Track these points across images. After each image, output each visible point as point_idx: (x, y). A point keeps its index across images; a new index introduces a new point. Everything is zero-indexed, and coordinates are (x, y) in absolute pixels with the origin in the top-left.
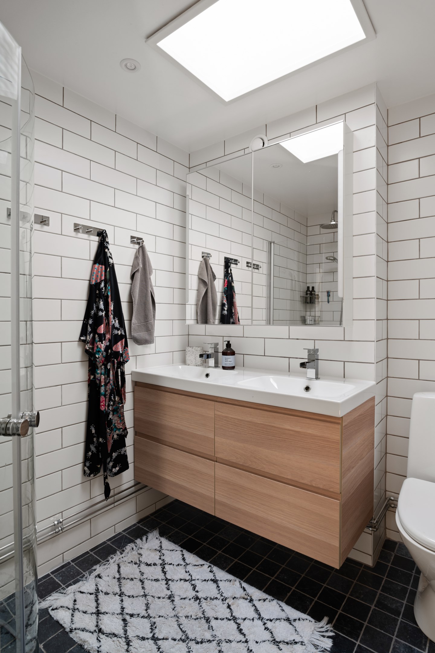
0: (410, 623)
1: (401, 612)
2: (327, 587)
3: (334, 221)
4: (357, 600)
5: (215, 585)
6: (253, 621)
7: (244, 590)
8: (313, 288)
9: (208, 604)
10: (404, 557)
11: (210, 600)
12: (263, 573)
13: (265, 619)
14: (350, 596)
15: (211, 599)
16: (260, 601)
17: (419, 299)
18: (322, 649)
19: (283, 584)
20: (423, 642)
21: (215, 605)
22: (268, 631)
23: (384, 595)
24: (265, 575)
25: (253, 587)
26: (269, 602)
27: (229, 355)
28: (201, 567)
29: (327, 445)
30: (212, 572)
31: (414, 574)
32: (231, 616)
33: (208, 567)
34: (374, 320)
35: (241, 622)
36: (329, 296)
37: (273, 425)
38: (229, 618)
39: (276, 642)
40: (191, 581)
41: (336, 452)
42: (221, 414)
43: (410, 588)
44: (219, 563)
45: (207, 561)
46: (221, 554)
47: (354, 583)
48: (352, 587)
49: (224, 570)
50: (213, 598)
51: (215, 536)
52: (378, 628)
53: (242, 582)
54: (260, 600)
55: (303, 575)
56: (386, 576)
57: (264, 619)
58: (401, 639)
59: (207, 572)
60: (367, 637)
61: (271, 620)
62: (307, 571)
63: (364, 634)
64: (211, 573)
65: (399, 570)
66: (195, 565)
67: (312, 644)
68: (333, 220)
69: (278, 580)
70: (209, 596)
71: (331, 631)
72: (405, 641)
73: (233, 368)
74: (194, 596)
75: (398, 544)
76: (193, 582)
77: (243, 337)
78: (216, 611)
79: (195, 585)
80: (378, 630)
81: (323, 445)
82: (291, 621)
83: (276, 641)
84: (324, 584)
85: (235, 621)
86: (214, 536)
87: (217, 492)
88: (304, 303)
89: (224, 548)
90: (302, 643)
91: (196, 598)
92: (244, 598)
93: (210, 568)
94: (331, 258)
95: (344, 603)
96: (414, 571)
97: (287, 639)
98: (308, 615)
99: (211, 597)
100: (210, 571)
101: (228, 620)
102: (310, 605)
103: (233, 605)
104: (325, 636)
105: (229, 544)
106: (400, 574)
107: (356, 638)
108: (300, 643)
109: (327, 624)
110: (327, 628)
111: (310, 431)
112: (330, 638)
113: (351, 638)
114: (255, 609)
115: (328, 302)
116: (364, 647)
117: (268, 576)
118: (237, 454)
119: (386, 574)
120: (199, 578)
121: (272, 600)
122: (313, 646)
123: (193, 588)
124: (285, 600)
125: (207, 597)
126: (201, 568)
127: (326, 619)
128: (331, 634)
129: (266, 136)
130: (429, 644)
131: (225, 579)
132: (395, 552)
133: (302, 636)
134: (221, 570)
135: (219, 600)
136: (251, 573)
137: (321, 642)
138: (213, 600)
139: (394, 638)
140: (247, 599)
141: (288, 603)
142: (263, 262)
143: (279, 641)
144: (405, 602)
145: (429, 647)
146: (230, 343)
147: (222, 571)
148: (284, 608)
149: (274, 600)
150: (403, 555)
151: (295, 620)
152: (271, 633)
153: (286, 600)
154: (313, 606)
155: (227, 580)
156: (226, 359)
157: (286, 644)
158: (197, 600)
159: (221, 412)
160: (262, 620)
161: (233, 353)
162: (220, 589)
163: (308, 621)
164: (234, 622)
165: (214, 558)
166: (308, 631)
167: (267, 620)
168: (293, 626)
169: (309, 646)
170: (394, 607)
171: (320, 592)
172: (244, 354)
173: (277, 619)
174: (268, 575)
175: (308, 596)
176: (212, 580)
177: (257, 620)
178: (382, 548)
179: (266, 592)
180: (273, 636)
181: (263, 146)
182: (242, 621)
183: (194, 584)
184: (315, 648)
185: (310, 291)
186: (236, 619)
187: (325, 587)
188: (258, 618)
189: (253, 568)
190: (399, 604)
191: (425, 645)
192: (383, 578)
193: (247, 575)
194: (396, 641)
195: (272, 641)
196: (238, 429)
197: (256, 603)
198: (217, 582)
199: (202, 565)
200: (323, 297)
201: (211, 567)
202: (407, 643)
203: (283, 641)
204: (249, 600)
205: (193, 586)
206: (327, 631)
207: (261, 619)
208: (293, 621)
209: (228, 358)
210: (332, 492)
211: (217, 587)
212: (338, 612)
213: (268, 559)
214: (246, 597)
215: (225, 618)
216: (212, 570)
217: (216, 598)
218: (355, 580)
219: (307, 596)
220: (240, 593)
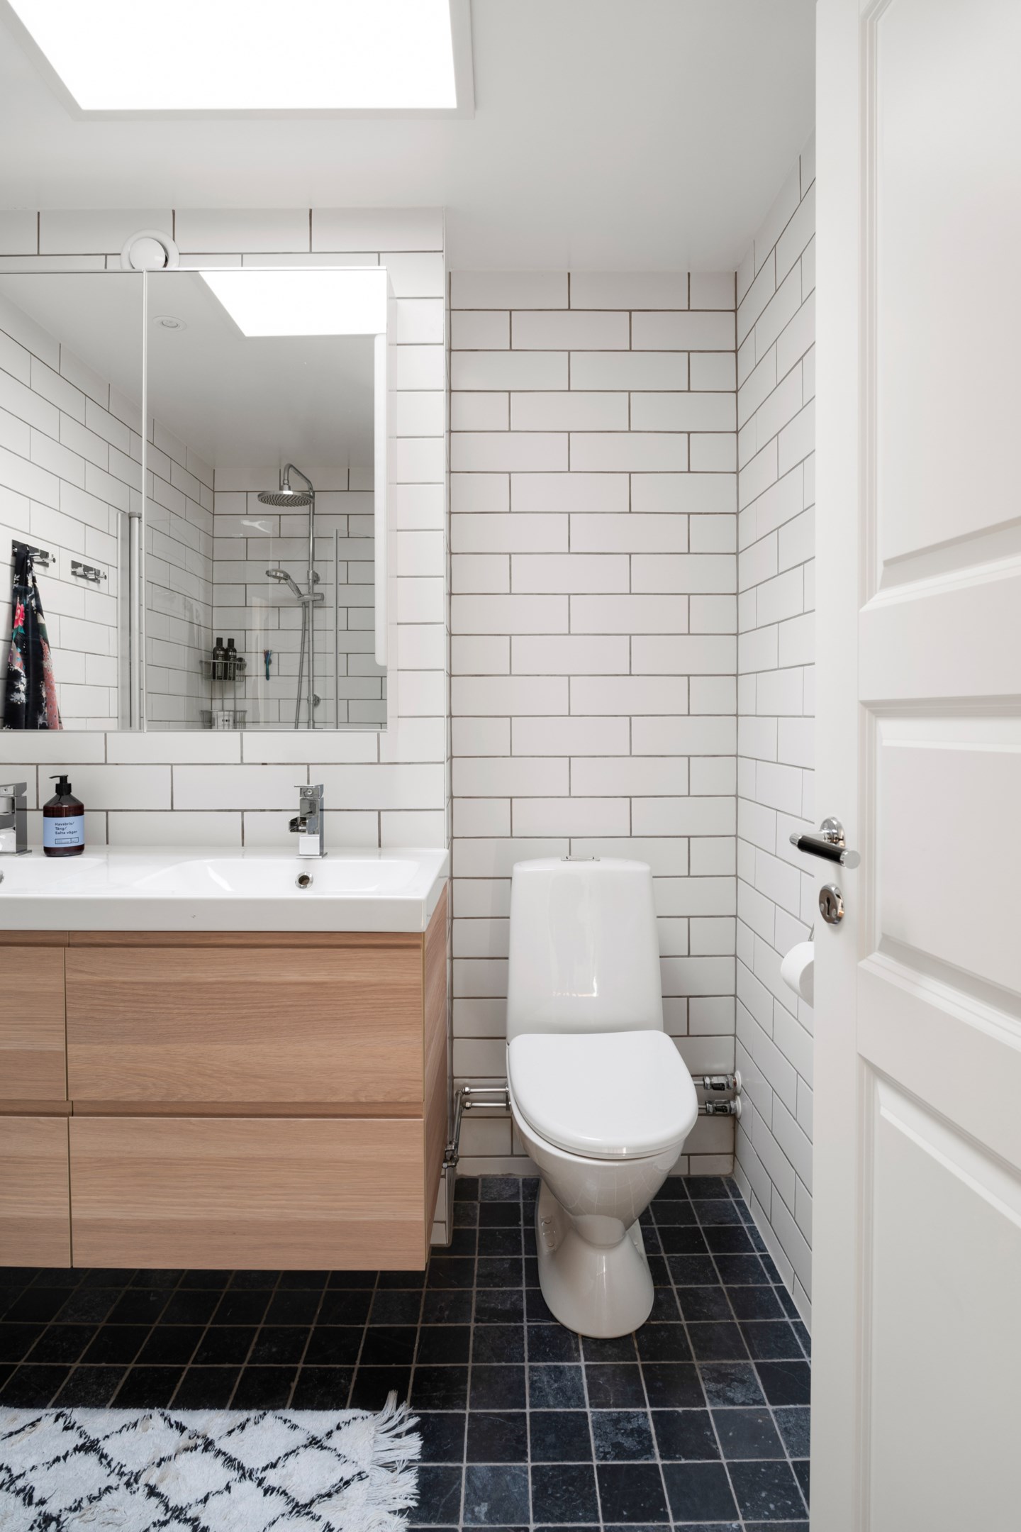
0: (544, 1322)
1: (523, 1309)
2: (373, 1328)
3: (289, 489)
4: (440, 1325)
5: (93, 1458)
6: (230, 1492)
7: (182, 1428)
8: (231, 642)
9: (88, 1516)
10: (498, 1201)
11: (91, 1502)
12: (216, 1366)
13: (258, 1469)
14: (423, 1325)
15: (91, 1499)
16: (233, 1434)
17: (510, 675)
18: (404, 1465)
19: (272, 1367)
20: (574, 1346)
21: (111, 1508)
22: (275, 1493)
23: (484, 1291)
24: (222, 1368)
25: (201, 1411)
26: (255, 1427)
27: (66, 816)
28: (33, 1428)
29: (392, 1001)
30: (72, 1427)
31: (522, 1228)
32: (167, 1512)
33: (56, 1420)
34: (443, 716)
35: (198, 1511)
36: (268, 662)
37: (252, 979)
38: (163, 1518)
39: (300, 1509)
40: (12, 1481)
41: (414, 1012)
42: (90, 977)
43: (523, 1256)
44: (83, 1394)
45: (44, 1407)
46: (83, 1368)
47: (424, 1294)
48: (422, 1303)
49: (104, 1407)
50: (96, 1493)
51: (47, 1328)
52: (493, 1362)
53: (167, 1412)
54: (230, 1433)
55: (312, 1327)
56: (477, 1252)
57: (254, 1473)
58: (538, 1361)
59: (57, 1433)
60: (481, 1389)
61: (274, 1466)
62: (318, 1312)
63: (474, 1387)
64: (70, 1431)
65: (497, 1230)
66: (11, 1434)
67: (380, 1466)
68: (286, 487)
69: (257, 1365)
70: (84, 1494)
71: (410, 1416)
72: (546, 1361)
73: (79, 850)
74: (35, 1521)
75: (480, 1180)
76: (20, 1484)
77: (106, 764)
78: (118, 1522)
79: (28, 1488)
80: (495, 1364)
81: (383, 1001)
82: (320, 1441)
83: (302, 1505)
84: (364, 1323)
85: (182, 1517)
86: (45, 1330)
87: (79, 1197)
88: (207, 678)
89: (85, 1351)
90: (360, 1476)
91: (45, 1521)
92: (186, 1450)
93: (61, 1421)
94: (278, 574)
95: (416, 1345)
96: (521, 1223)
97: (324, 1488)
98: (352, 1407)
99: (92, 1492)
100: (66, 1429)
101: (160, 1526)
102: (350, 1384)
103: (162, 1480)
104: (402, 1433)
105: (98, 1331)
106: (501, 1237)
107: (461, 1404)
108: (356, 1478)
109: (397, 1407)
110: (400, 1415)
111: (351, 977)
112: (412, 1433)
113: (452, 1409)
114: (226, 1460)
115: (268, 677)
116: (482, 1413)
117: (231, 1365)
118: (145, 1076)
119: (477, 1248)
120: (35, 1464)
121: (261, 1416)
122: (383, 1469)
123: (24, 1499)
124: (290, 1402)
125: (78, 1500)
126: (30, 1433)
127: (392, 1397)
128: (413, 1422)
129: (174, 240)
130: (583, 1344)
131: (118, 1428)
132: (479, 1199)
133: (355, 1460)
134: (95, 1409)
135: (116, 1489)
136: (182, 1379)
137: (397, 1452)
138: (100, 1500)
139: (527, 1364)
140: (196, 1448)
141: (299, 1405)
142: (109, 565)
143: (308, 1501)
144: (524, 1288)
145: (584, 1350)
146: (69, 782)
147: (101, 1410)
148: (294, 1421)
149: (265, 1414)
150: (495, 1199)
151: (329, 1434)
152: (284, 1493)
153: (293, 1400)
154: (356, 1382)
155: (125, 1425)
156: (60, 827)
157: (326, 1498)
158: (49, 1525)
159: (86, 973)
160: (250, 1476)
161: (78, 810)
162: (112, 1460)
163: (359, 1420)
164: (179, 1522)
165: (63, 1390)
166: (365, 1442)
167: (265, 1469)
168: (329, 1449)
169: (377, 1475)
170: (508, 1306)
171: (362, 1345)
172: (107, 811)
173: (287, 1455)
174: (230, 1363)
175: (338, 1366)
176: (77, 1449)
177: (238, 1484)
178: (455, 1200)
179: (236, 1406)
180: (291, 1498)
181: (165, 266)
182: (201, 1506)
183: (25, 1488)
184: (389, 1472)
185: (223, 649)
186: (184, 1512)
187: (369, 1329)
188: (240, 1478)
189: (184, 1366)
190: (516, 1297)
191: (577, 1350)
192: (474, 1259)
193: (174, 1389)
194: (532, 1369)
195: (291, 1513)
196: (145, 1010)
197: (222, 1444)
198: (97, 1444)
199: (33, 1424)
200: (255, 664)
201: (64, 1415)
202: (550, 1361)
203: (318, 1497)
204: (203, 1446)
205: (22, 1495)
206: (401, 1422)
207: (247, 1475)
208: (325, 1438)
209: (66, 824)
210: (408, 1103)
211: (100, 1459)
212: (409, 1369)
213: (217, 1326)
214: (191, 1443)
215: (152, 1526)
216: (69, 1423)
217: (108, 1489)
218: (422, 1287)
219: (335, 1368)
220: (174, 1440)
